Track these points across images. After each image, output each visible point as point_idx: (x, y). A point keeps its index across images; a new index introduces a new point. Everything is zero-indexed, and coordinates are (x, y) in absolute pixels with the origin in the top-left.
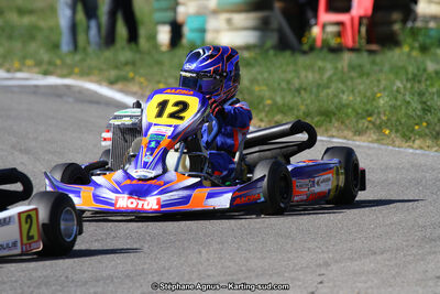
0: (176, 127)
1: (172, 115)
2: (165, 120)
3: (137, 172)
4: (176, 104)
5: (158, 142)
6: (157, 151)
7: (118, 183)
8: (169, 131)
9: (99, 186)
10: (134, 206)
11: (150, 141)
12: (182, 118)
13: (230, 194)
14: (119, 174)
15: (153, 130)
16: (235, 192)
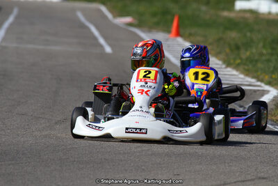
0: (207, 85)
1: (203, 79)
2: (199, 81)
4: (203, 74)
5: (201, 93)
8: (205, 87)
11: (197, 92)
12: (208, 81)
13: (242, 121)
15: (196, 87)
16: (244, 120)
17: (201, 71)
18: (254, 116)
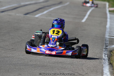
2: (55, 34)
3: (50, 46)
5: (54, 39)
6: (54, 41)
7: (46, 48)
8: (57, 37)
9: (41, 48)
10: (50, 53)
11: (53, 39)
12: (59, 34)
14: (46, 46)
15: (52, 36)
16: (72, 52)
17: (56, 30)
18: (77, 51)
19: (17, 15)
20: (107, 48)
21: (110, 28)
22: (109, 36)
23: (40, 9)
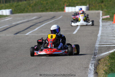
19: (7, 35)
20: (95, 58)
21: (101, 37)
22: (99, 45)
23: (31, 26)
